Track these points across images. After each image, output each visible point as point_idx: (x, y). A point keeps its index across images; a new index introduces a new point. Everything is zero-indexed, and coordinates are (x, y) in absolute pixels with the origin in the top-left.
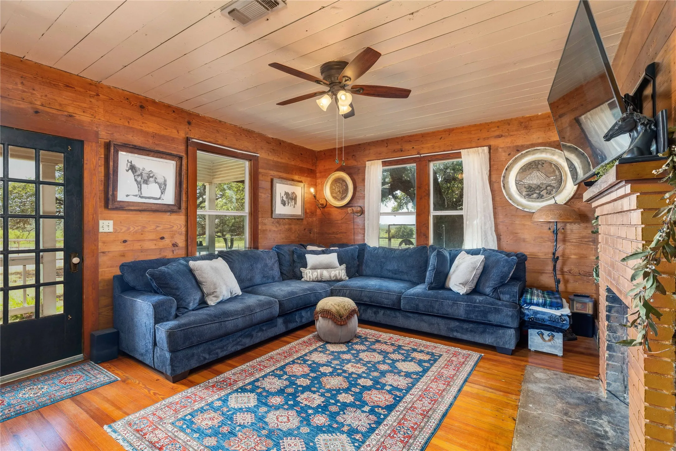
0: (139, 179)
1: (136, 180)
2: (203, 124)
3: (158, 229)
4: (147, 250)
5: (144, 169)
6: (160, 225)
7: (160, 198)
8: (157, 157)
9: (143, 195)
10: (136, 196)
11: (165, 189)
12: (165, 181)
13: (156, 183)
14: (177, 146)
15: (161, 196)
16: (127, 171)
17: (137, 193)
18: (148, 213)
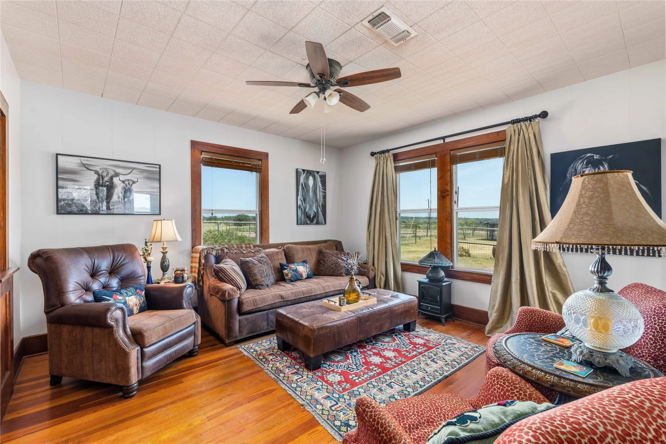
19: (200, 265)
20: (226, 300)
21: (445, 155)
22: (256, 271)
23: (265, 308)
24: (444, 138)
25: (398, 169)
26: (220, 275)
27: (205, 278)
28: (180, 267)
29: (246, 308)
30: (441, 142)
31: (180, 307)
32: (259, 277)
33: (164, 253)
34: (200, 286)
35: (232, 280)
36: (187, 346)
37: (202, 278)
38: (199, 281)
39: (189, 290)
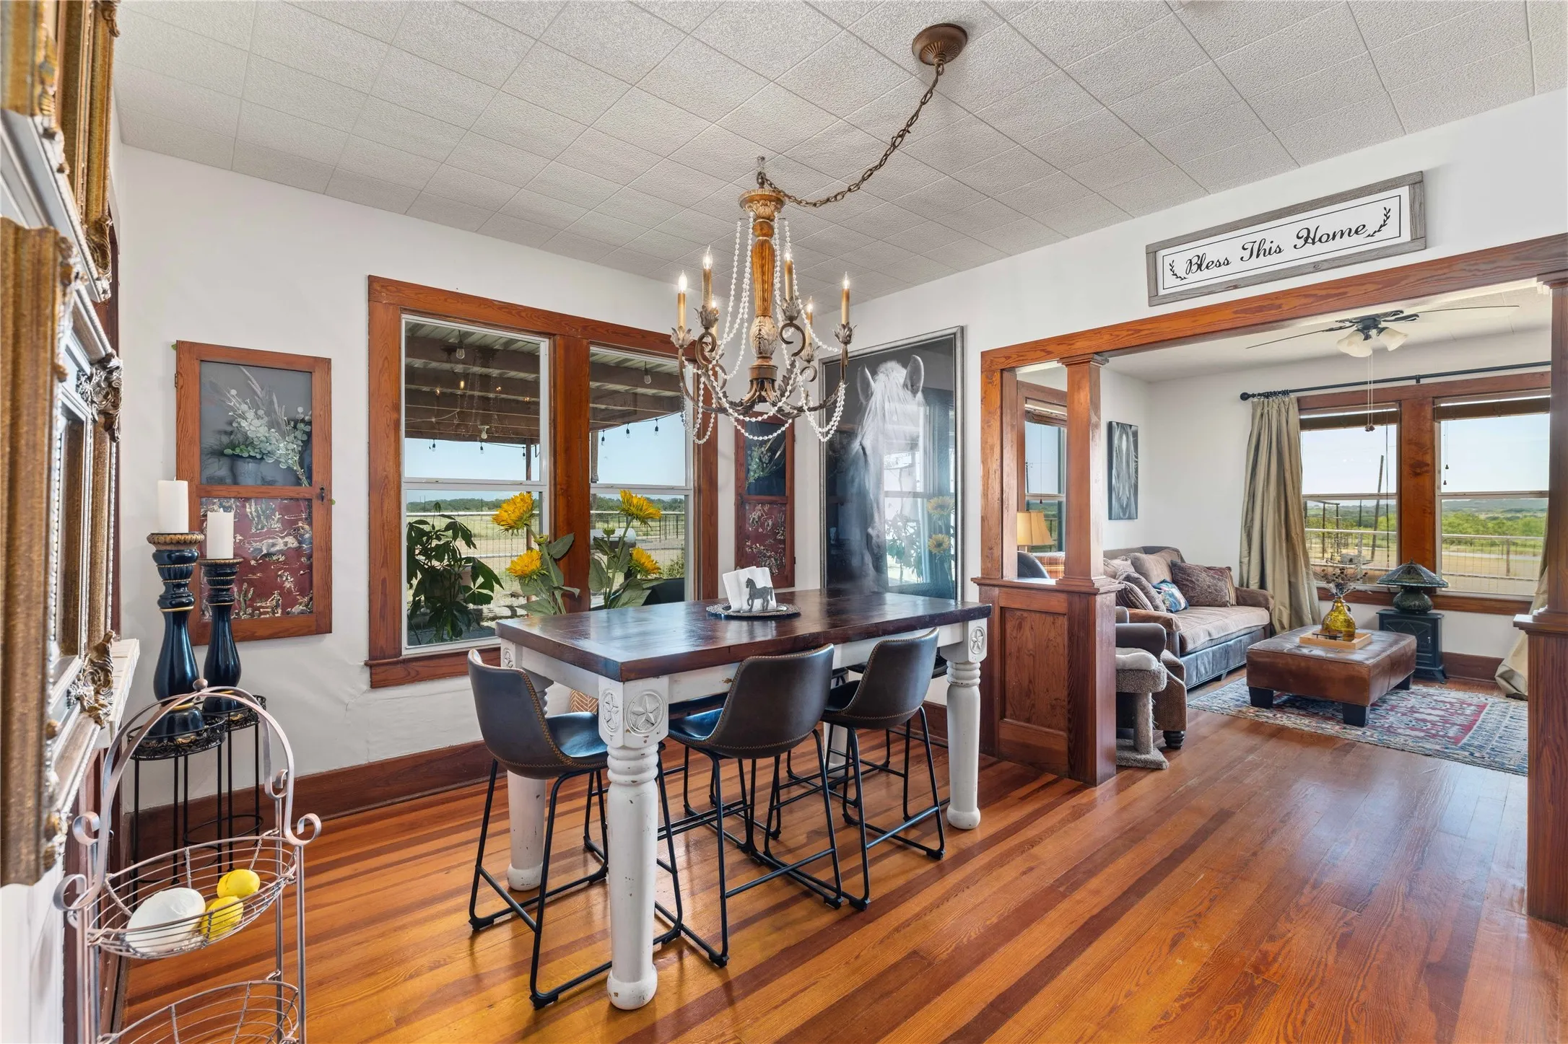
21: (1422, 405)
24: (1418, 378)
25: (1306, 425)
30: (1413, 382)
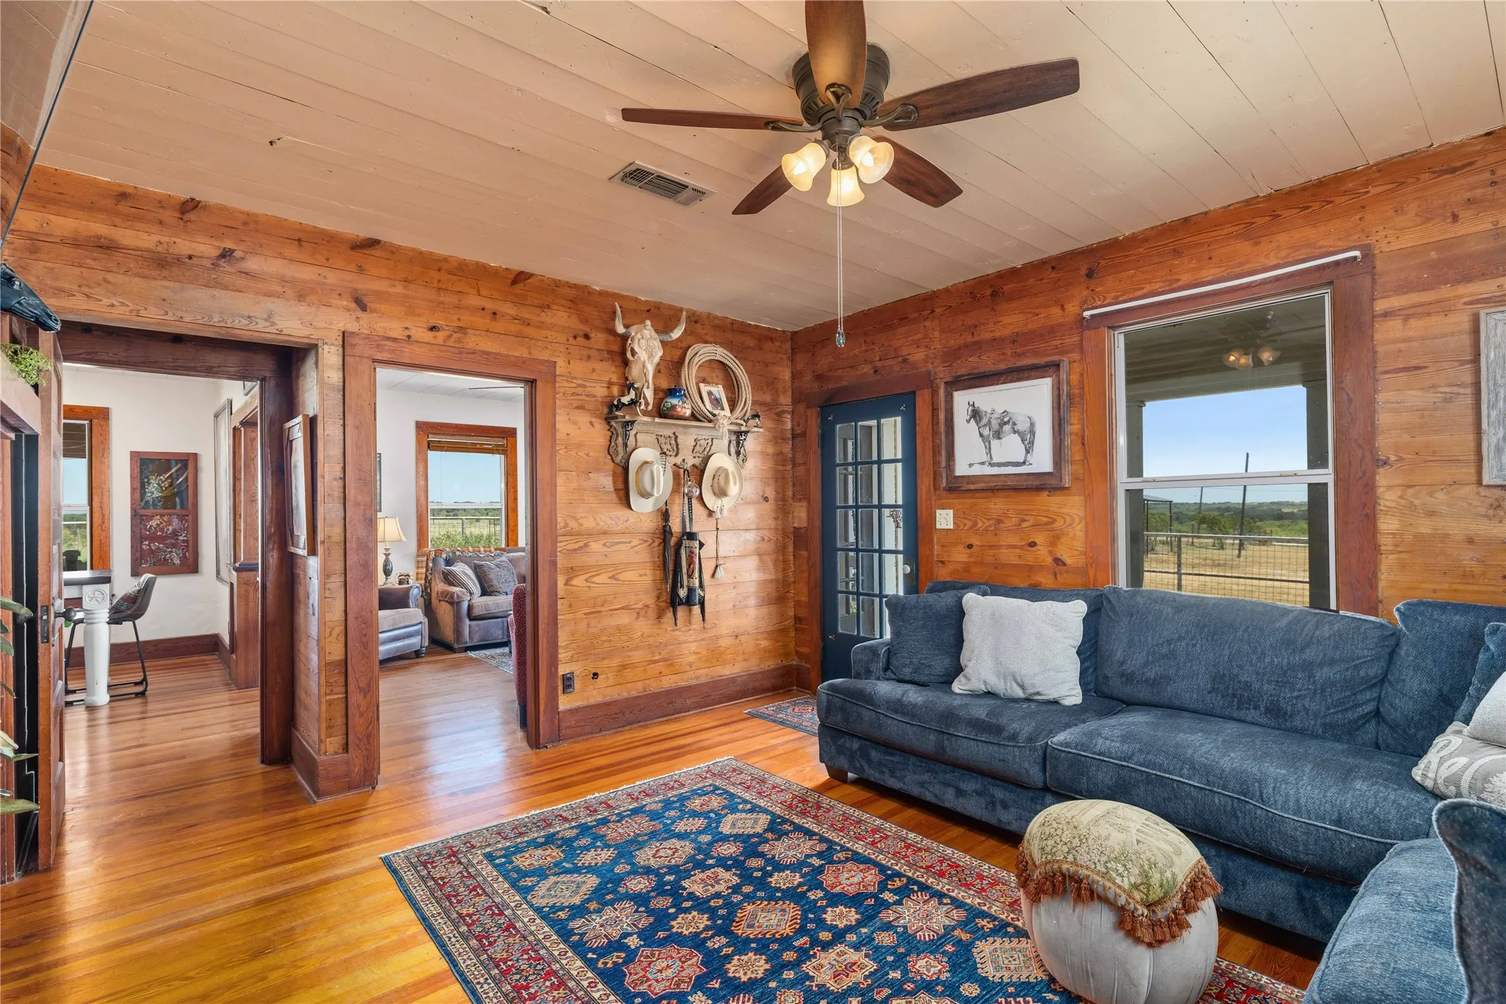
0: (986, 432)
1: (981, 435)
2: (1126, 256)
3: (1025, 525)
4: (1004, 566)
5: (993, 412)
6: (1028, 518)
7: (1024, 463)
8: (1011, 382)
9: (995, 460)
10: (983, 463)
11: (1032, 442)
12: (1032, 425)
13: (1015, 432)
14: (1059, 342)
15: (1026, 457)
16: (968, 421)
17: (985, 458)
18: (1006, 493)
19: (427, 570)
20: (454, 602)
22: (492, 576)
23: (500, 614)
26: (449, 578)
27: (433, 584)
28: (404, 572)
29: (476, 612)
31: (407, 606)
32: (495, 582)
33: (386, 555)
34: (427, 593)
35: (463, 584)
36: (413, 645)
37: (430, 583)
38: (426, 588)
39: (415, 592)
